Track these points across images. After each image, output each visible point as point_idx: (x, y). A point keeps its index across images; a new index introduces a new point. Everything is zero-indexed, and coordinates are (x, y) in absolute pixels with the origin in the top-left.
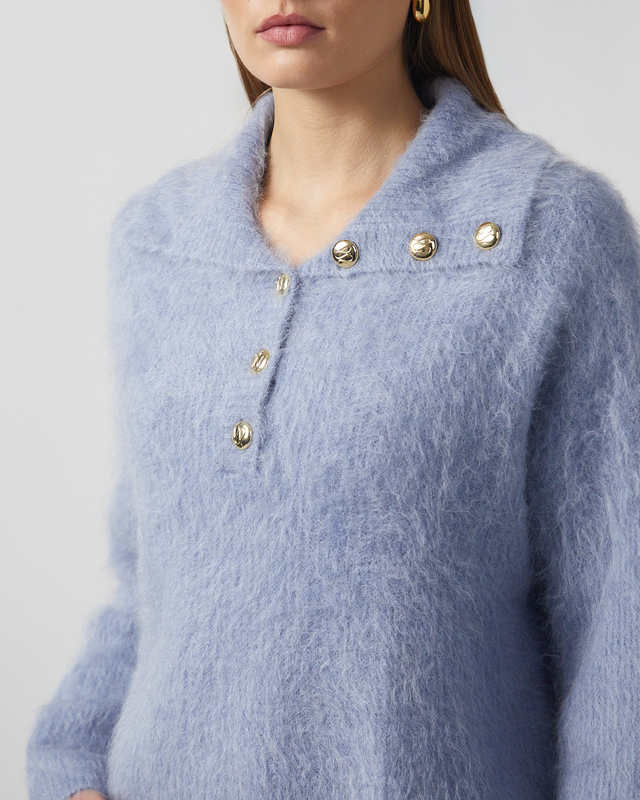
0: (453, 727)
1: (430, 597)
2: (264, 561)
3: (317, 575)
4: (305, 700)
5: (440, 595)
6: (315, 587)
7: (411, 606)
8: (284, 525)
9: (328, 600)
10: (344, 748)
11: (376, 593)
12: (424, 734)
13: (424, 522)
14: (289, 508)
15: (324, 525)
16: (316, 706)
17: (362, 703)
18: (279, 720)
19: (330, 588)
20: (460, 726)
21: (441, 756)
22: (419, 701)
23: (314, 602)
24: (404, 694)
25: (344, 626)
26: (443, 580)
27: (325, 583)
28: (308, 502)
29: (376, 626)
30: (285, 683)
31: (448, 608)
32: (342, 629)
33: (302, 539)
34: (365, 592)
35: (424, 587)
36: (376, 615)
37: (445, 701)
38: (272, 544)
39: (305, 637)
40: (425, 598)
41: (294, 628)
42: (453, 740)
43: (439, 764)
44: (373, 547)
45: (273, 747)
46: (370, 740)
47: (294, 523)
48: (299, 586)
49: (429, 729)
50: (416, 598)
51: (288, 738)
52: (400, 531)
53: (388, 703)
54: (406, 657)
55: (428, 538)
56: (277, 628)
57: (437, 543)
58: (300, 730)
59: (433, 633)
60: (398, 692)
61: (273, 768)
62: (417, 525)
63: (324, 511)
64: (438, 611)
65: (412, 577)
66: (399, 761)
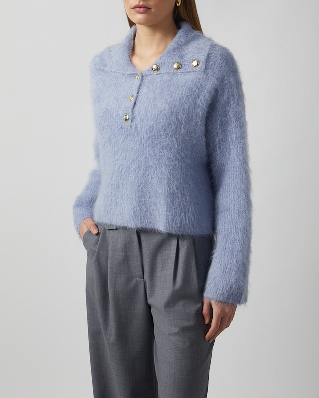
0: (186, 199)
1: (178, 162)
2: (133, 153)
3: (148, 156)
4: (145, 191)
5: (181, 162)
6: (147, 159)
7: (173, 165)
8: (138, 142)
9: (151, 163)
10: (155, 204)
11: (163, 161)
12: (177, 200)
13: (177, 141)
14: (140, 138)
15: (149, 142)
16: (147, 193)
17: (160, 192)
18: (137, 197)
19: (151, 160)
20: (188, 198)
21: (182, 206)
22: (176, 191)
23: (147, 164)
24: (172, 190)
25: (155, 170)
26: (182, 158)
27: (149, 158)
28: (145, 136)
29: (164, 170)
30: (139, 186)
31: (184, 165)
32: (154, 171)
33: (143, 146)
34: (160, 161)
35: (177, 159)
36: (164, 167)
37: (183, 191)
38: (135, 148)
39: (144, 174)
40: (177, 162)
41: (141, 171)
42: (186, 202)
43: (182, 208)
44: (163, 148)
45: (135, 204)
46: (162, 202)
47: (141, 142)
48: (142, 159)
49: (179, 199)
50: (175, 163)
51: (140, 201)
52: (170, 143)
53: (167, 192)
54: (172, 179)
55: (178, 145)
56: (137, 171)
57: (180, 147)
58: (143, 199)
59: (180, 172)
60: (170, 188)
61: (135, 210)
62: (175, 142)
63: (149, 138)
64: (181, 166)
65: (174, 157)
66: (170, 208)
